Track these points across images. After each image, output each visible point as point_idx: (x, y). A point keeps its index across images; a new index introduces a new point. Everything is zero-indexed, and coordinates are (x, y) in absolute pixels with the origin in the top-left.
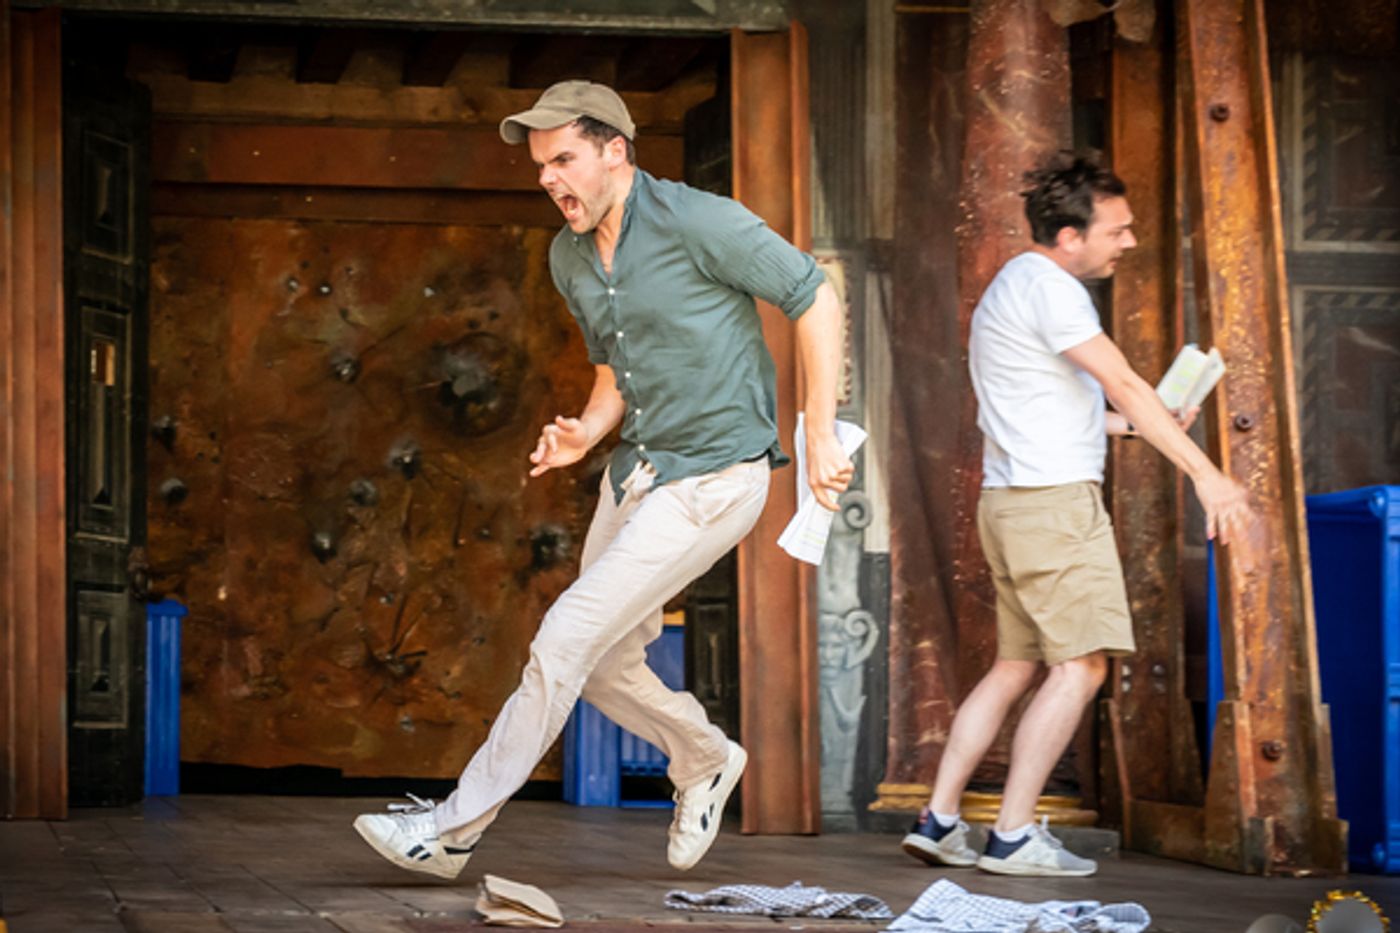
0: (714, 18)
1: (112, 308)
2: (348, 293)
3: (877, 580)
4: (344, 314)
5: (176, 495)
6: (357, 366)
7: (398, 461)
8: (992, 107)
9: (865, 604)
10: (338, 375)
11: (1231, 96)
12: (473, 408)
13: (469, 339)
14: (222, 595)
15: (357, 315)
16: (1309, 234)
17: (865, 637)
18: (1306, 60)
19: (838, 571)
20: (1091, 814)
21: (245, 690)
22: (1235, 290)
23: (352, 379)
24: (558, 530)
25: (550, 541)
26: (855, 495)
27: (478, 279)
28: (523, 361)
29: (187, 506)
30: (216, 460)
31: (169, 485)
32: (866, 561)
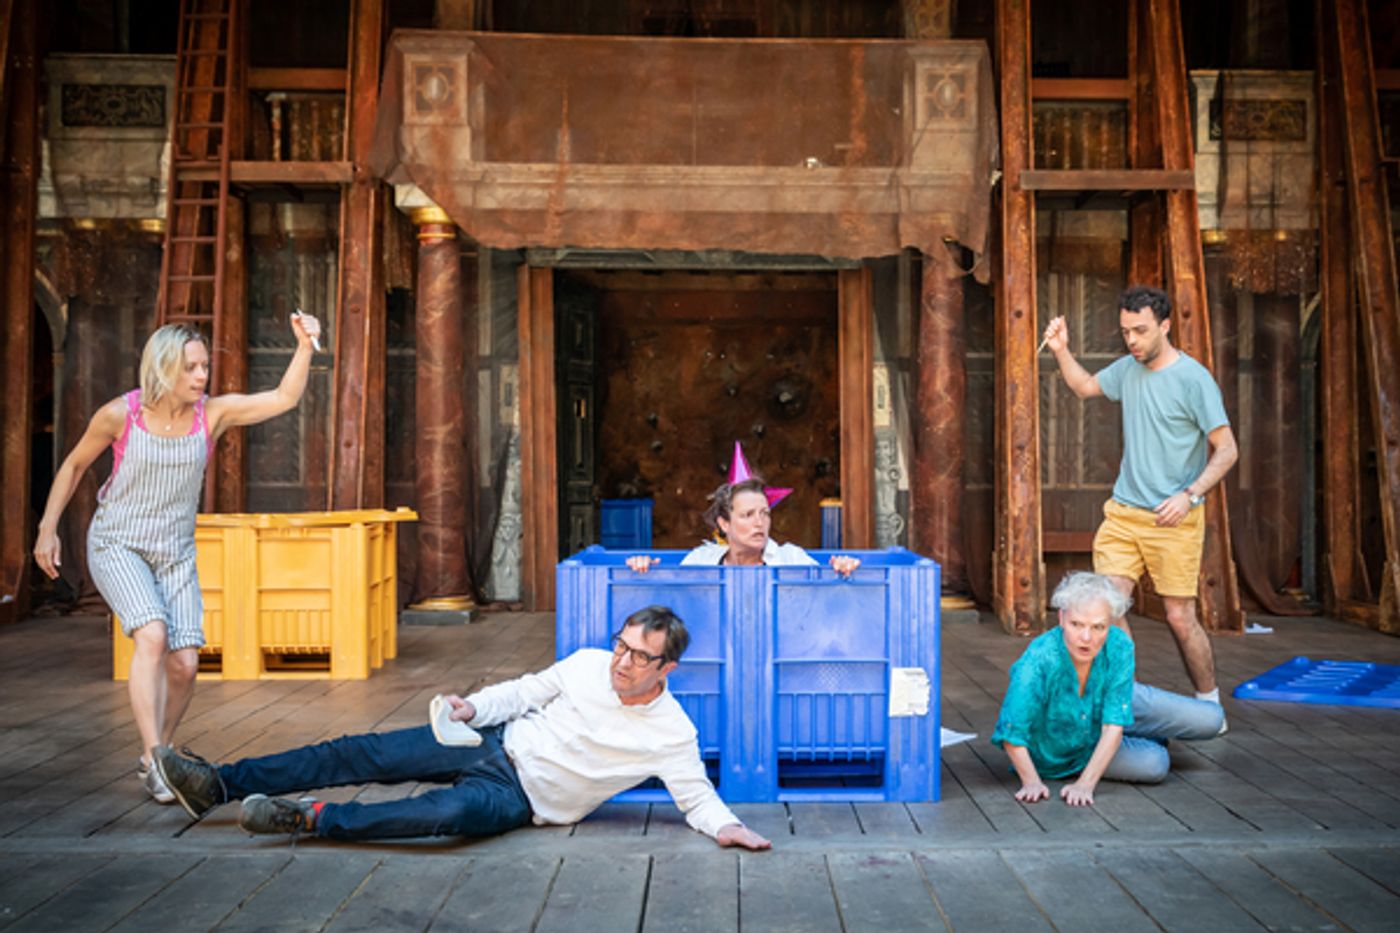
0: (831, 264)
1: (584, 384)
2: (733, 357)
3: (903, 502)
4: (731, 367)
5: (659, 448)
6: (738, 390)
7: (756, 432)
8: (929, 310)
9: (898, 511)
10: (729, 394)
11: (1023, 306)
12: (789, 407)
13: (787, 377)
14: (679, 491)
15: (737, 367)
16: (1087, 351)
17: (898, 526)
18: (1086, 275)
19: (886, 499)
20: (971, 603)
21: (690, 533)
22: (1021, 389)
23: (736, 395)
24: (826, 460)
25: (823, 465)
26: (893, 466)
27: (791, 350)
28: (811, 385)
29: (663, 453)
30: (675, 433)
31: (656, 443)
32: (899, 493)
